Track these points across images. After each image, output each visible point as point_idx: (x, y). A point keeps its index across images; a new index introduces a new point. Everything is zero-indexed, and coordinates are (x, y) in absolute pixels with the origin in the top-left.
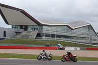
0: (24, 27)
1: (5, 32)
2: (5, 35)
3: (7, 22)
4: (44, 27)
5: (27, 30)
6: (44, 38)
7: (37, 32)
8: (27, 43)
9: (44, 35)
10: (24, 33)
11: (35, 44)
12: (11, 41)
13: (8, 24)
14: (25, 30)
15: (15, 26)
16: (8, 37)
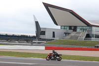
0: (73, 28)
1: (54, 33)
2: (54, 36)
3: (56, 23)
4: (93, 28)
5: (76, 31)
6: (93, 39)
7: (87, 33)
8: (76, 44)
9: (93, 36)
10: (73, 34)
11: (85, 45)
12: (60, 42)
13: (57, 25)
14: (73, 31)
15: (64, 26)
16: (57, 38)
